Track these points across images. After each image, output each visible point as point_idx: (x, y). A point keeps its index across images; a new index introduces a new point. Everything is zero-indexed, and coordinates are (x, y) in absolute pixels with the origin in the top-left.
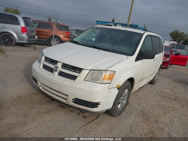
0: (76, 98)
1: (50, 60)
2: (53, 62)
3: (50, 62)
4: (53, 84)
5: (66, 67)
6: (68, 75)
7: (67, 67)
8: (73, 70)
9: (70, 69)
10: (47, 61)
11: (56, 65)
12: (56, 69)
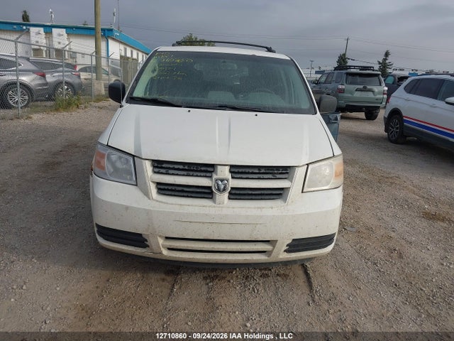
0: (293, 240)
1: (181, 167)
2: (197, 171)
3: (185, 173)
4: (229, 226)
5: (248, 173)
6: (263, 192)
7: (253, 173)
8: (270, 176)
9: (261, 176)
10: (171, 172)
11: (215, 177)
12: (222, 187)
